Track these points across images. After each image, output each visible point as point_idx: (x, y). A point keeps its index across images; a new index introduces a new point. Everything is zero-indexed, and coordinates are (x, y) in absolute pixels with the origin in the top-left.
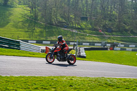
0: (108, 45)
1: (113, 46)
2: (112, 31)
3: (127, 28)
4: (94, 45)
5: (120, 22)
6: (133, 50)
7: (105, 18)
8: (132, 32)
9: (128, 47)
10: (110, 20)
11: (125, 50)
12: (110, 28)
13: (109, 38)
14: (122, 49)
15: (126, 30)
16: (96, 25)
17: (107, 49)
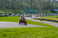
0: (8, 14)
1: (10, 15)
2: (9, 8)
3: (16, 7)
4: (2, 14)
5: (12, 4)
6: (18, 16)
7: (6, 3)
8: (18, 9)
9: (16, 15)
10: (8, 4)
11: (15, 16)
12: (8, 7)
13: (8, 11)
14: (14, 16)
15: (15, 8)
16: (2, 6)
17: (7, 16)
